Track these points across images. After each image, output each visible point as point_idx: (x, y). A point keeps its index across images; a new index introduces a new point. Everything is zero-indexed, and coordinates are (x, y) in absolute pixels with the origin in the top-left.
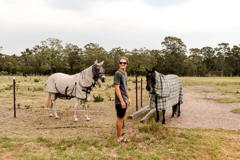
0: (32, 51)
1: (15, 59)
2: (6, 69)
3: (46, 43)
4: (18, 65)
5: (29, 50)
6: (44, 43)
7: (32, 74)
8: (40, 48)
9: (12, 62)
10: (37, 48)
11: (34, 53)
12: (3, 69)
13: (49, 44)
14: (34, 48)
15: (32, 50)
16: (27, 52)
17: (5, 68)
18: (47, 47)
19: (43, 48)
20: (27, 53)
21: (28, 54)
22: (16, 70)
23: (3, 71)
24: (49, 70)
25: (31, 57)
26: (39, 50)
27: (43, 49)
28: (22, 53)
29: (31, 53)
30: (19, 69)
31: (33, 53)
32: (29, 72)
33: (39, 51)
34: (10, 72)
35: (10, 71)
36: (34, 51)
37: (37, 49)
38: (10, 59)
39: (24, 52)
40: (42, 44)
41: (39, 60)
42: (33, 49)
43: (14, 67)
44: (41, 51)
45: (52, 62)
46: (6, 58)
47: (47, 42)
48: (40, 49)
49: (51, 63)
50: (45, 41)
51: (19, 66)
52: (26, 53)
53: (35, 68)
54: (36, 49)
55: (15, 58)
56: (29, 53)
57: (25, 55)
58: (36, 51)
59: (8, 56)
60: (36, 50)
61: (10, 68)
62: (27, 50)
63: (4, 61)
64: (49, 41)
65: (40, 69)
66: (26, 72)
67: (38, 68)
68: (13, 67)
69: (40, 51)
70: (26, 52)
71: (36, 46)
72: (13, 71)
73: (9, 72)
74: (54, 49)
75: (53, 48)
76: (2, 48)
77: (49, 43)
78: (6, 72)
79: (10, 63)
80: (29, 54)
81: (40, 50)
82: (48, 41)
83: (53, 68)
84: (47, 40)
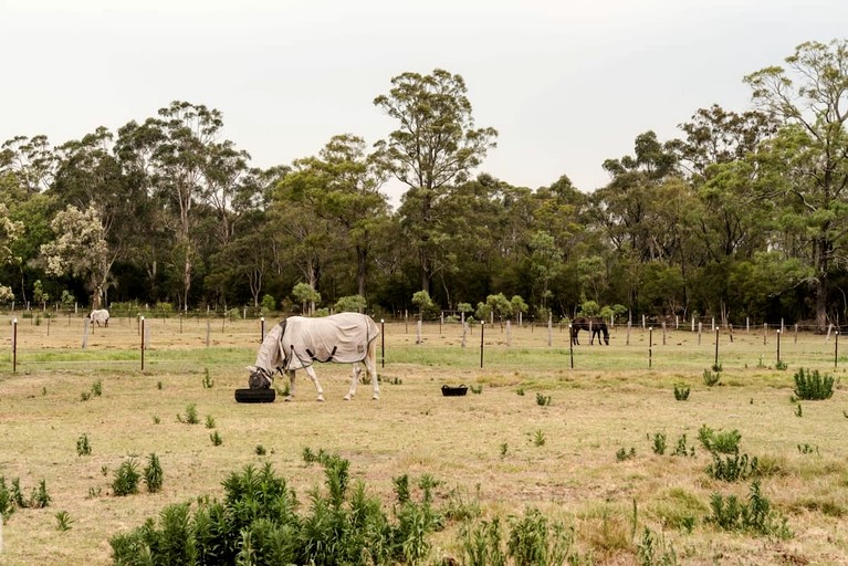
0: (677, 152)
1: (567, 207)
2: (515, 280)
3: (787, 82)
4: (589, 254)
5: (655, 146)
6: (770, 83)
7: (680, 313)
8: (727, 128)
9: (552, 232)
10: (711, 126)
11: (687, 167)
12: (496, 282)
13: (802, 91)
14: (688, 128)
15: (676, 144)
16: (642, 159)
17: (509, 270)
18: (791, 112)
19: (748, 126)
20: (642, 168)
21: (650, 175)
22: (577, 285)
23: (500, 297)
24: (802, 290)
25: (675, 192)
26: (719, 142)
27: (750, 137)
28: (611, 165)
29: (666, 164)
30: (597, 280)
31: (684, 162)
32: (658, 302)
33: (721, 147)
34: (538, 303)
35: (538, 293)
36: (690, 152)
37: (708, 138)
38: (537, 212)
39: (627, 161)
40: (756, 94)
41: (726, 214)
42: (684, 137)
43: (561, 267)
44: (736, 144)
45: (825, 226)
46: (507, 203)
47: (790, 71)
48: (729, 137)
49: (815, 231)
50: (774, 71)
51: (595, 258)
52: (635, 165)
53: (696, 272)
54: (701, 136)
55: (571, 202)
56: (654, 168)
57: (634, 177)
58: (702, 152)
59: (522, 192)
60: (700, 141)
61: (538, 273)
62: (646, 145)
63: (503, 223)
64: (805, 68)
65: (732, 277)
66: (640, 299)
67: (723, 271)
68: (557, 268)
69: (732, 149)
70: (634, 157)
71: (703, 113)
72: (555, 291)
73: (533, 298)
74: (841, 121)
75: (834, 119)
76: (492, 139)
77: (804, 84)
78: (517, 298)
79: (541, 238)
80: (659, 174)
81: (728, 143)
82: (799, 63)
83: (831, 276)
84: (792, 60)
